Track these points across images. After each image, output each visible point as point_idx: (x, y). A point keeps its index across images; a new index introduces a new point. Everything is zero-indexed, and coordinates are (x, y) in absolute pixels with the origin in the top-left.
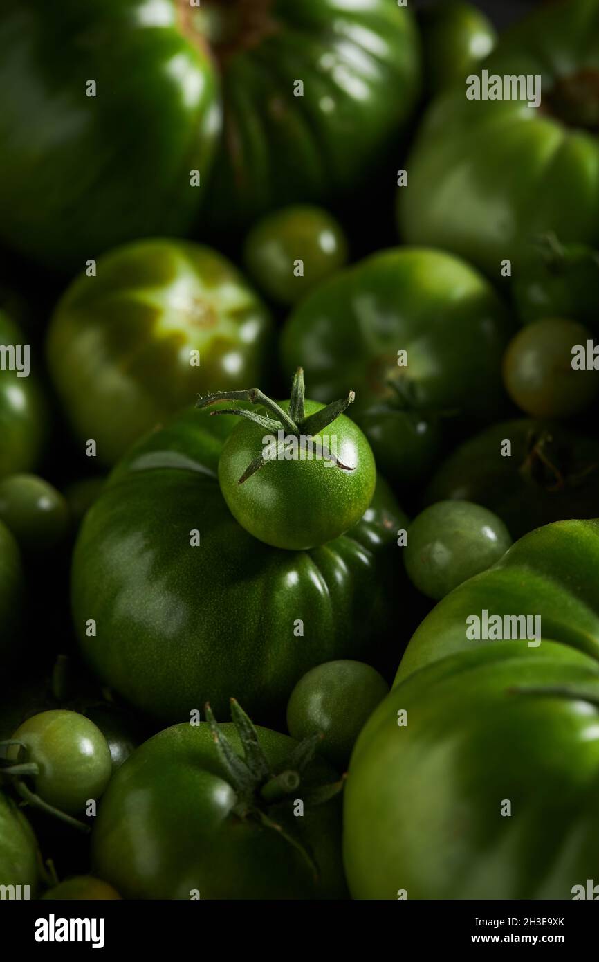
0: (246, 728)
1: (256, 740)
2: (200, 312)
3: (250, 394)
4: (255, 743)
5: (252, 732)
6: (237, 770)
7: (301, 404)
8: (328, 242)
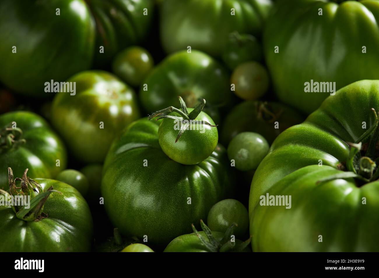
0: (207, 230)
1: (211, 234)
2: (110, 94)
3: (170, 109)
4: (211, 235)
5: (209, 231)
6: (209, 246)
7: (186, 109)
8: (145, 58)
